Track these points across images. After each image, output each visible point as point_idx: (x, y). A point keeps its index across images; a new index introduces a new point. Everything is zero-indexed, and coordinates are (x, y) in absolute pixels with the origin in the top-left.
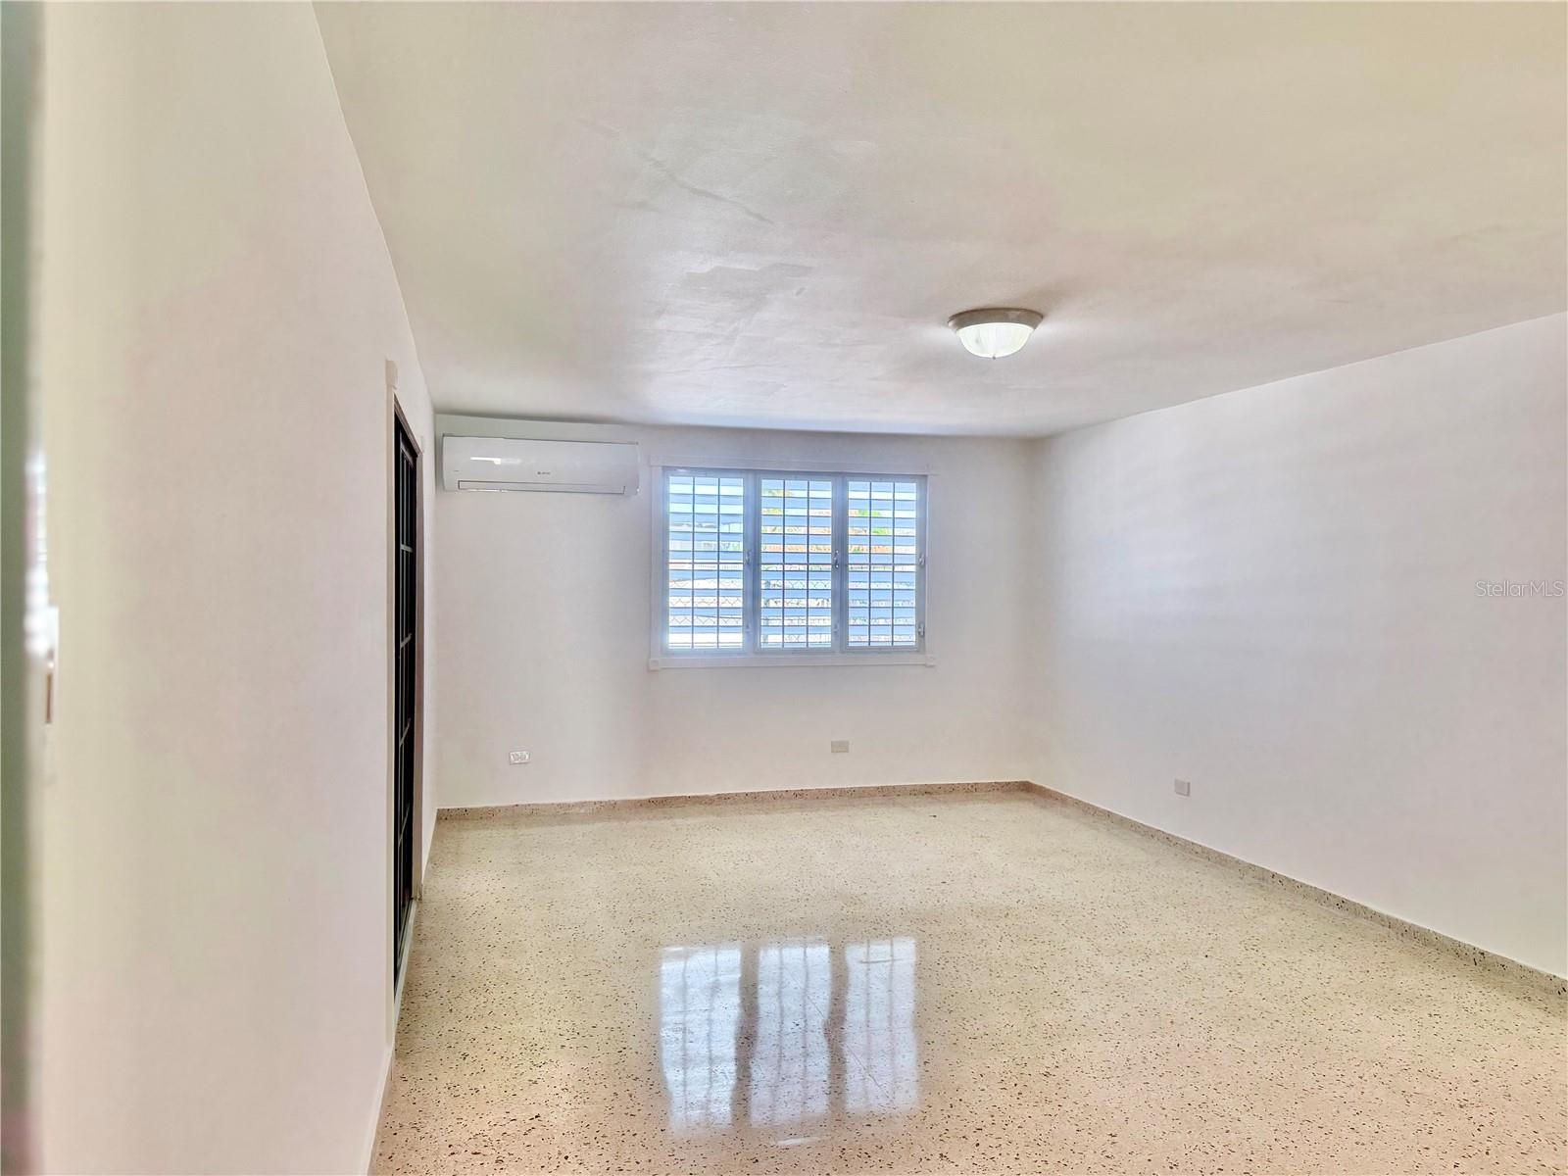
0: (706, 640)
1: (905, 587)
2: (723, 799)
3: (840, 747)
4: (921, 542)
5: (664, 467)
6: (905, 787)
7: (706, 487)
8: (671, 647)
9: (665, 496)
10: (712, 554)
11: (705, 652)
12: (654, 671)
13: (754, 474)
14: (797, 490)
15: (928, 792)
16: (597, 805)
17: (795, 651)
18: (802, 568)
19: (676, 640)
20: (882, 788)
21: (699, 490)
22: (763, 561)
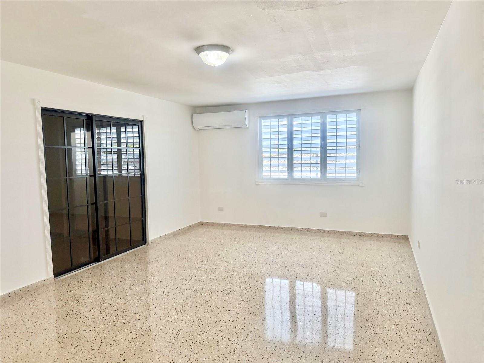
0: (275, 175)
1: (351, 155)
2: (281, 228)
3: (323, 215)
4: (358, 136)
5: (259, 117)
6: (350, 232)
7: (275, 122)
8: (264, 177)
9: (261, 127)
10: (276, 146)
11: (274, 179)
12: (257, 185)
13: (290, 116)
14: (307, 120)
15: (360, 235)
16: (242, 226)
17: (306, 179)
18: (308, 149)
19: (265, 174)
20: (340, 231)
21: (272, 124)
22: (294, 147)
